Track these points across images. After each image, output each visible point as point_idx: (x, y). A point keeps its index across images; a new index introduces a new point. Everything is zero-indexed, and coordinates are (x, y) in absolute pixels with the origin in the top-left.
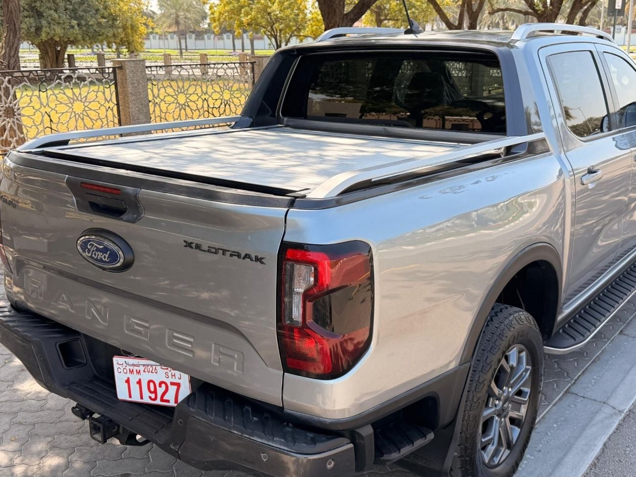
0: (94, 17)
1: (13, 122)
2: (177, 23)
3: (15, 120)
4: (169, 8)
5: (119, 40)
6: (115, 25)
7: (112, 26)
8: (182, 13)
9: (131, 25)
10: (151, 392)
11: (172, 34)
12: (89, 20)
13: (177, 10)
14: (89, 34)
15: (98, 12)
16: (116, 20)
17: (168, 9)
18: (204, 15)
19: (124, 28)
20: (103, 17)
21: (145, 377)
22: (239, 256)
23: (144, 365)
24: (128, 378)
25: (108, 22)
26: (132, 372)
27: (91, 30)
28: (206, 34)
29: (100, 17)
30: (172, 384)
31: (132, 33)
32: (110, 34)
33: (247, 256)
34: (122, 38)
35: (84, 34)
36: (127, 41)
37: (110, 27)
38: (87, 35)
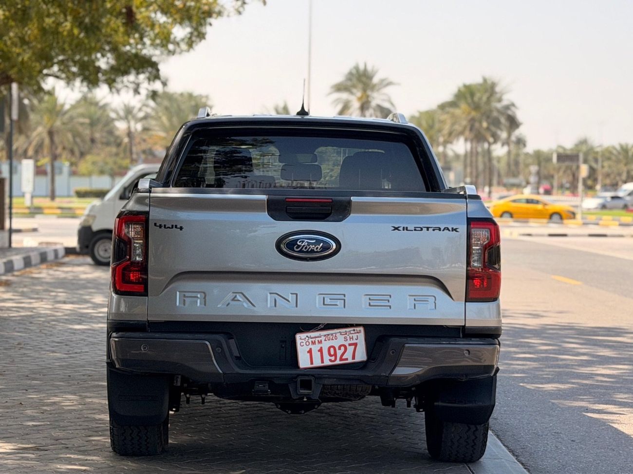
10: (330, 355)
21: (325, 345)
22: (440, 229)
23: (325, 335)
24: (311, 349)
26: (314, 343)
30: (350, 345)
33: (446, 229)
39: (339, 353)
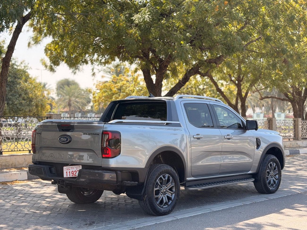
0: (18, 99)
1: (2, 138)
2: (70, 105)
3: (3, 137)
4: (65, 95)
5: (32, 114)
6: (31, 104)
7: (29, 105)
8: (74, 99)
9: (41, 104)
10: (72, 174)
11: (65, 113)
12: (14, 101)
13: (70, 97)
14: (13, 110)
15: (21, 96)
16: (32, 101)
17: (63, 96)
18: (89, 100)
19: (37, 106)
20: (24, 100)
21: (71, 171)
22: (94, 134)
23: (71, 168)
24: (67, 172)
25: (26, 102)
26: (68, 170)
27: (15, 107)
28: (89, 113)
29: (22, 99)
30: (77, 171)
31: (41, 110)
32: (27, 110)
33: (96, 134)
34: (34, 113)
35: (10, 109)
36: (37, 114)
37: (27, 106)
38: (12, 110)
39: (74, 173)
